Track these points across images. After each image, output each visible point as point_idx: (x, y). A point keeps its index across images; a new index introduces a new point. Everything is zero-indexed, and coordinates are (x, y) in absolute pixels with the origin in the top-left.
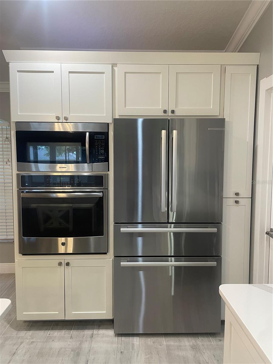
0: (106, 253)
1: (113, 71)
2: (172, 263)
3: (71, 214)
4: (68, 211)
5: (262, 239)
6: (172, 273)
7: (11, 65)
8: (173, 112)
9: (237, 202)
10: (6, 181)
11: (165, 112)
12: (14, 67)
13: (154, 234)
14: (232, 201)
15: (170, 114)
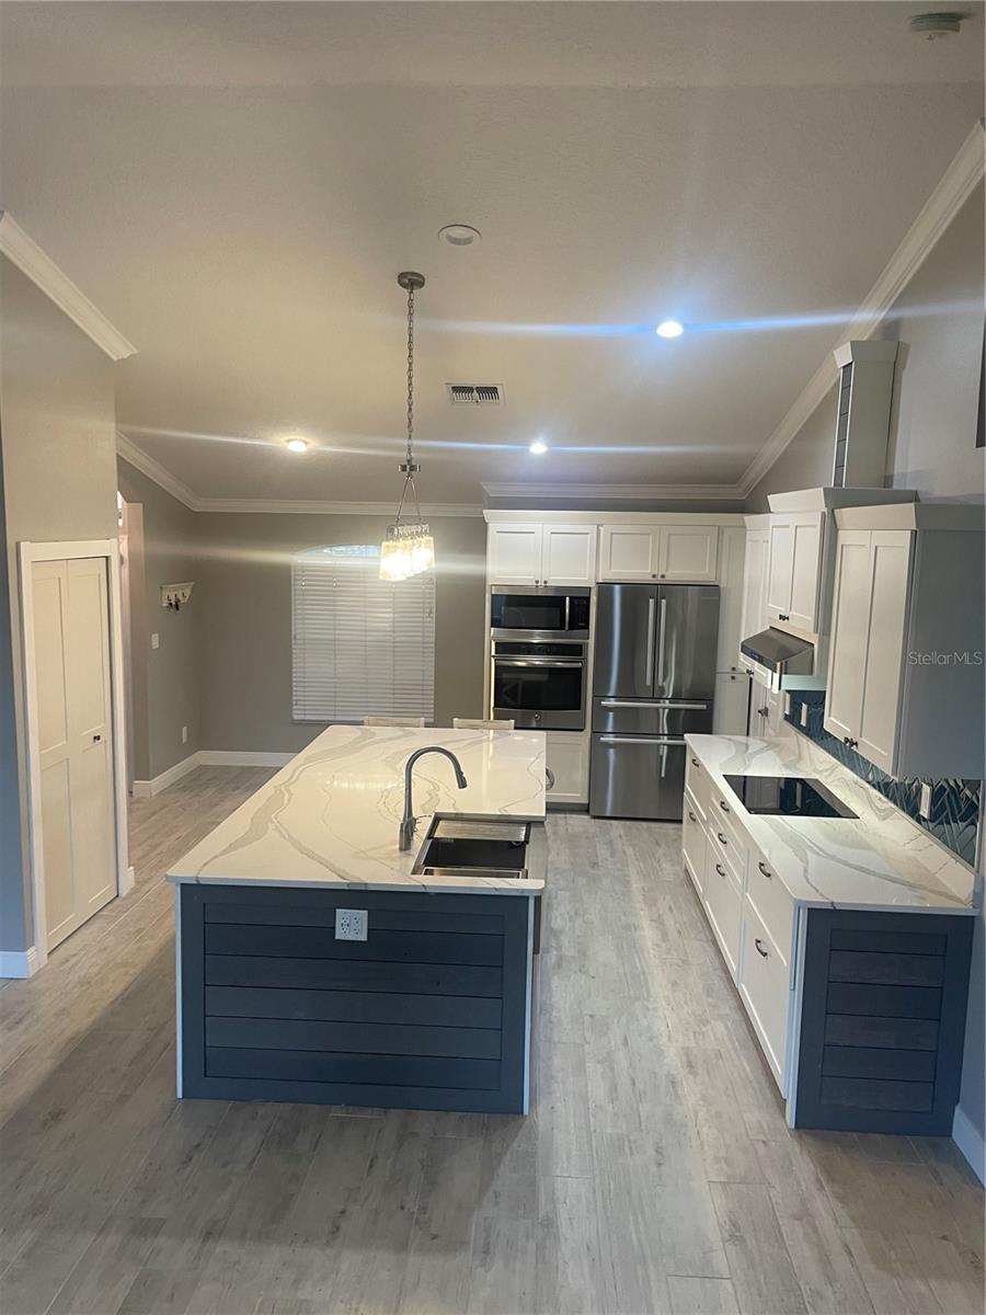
0: (581, 730)
1: (598, 531)
2: (665, 740)
3: (520, 688)
4: (517, 685)
5: (756, 716)
6: (664, 751)
7: (490, 526)
8: (663, 576)
9: (733, 678)
10: (427, 640)
11: (654, 576)
12: (492, 529)
13: (637, 708)
14: (728, 677)
15: (659, 578)
